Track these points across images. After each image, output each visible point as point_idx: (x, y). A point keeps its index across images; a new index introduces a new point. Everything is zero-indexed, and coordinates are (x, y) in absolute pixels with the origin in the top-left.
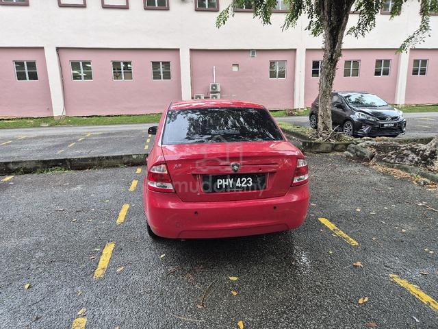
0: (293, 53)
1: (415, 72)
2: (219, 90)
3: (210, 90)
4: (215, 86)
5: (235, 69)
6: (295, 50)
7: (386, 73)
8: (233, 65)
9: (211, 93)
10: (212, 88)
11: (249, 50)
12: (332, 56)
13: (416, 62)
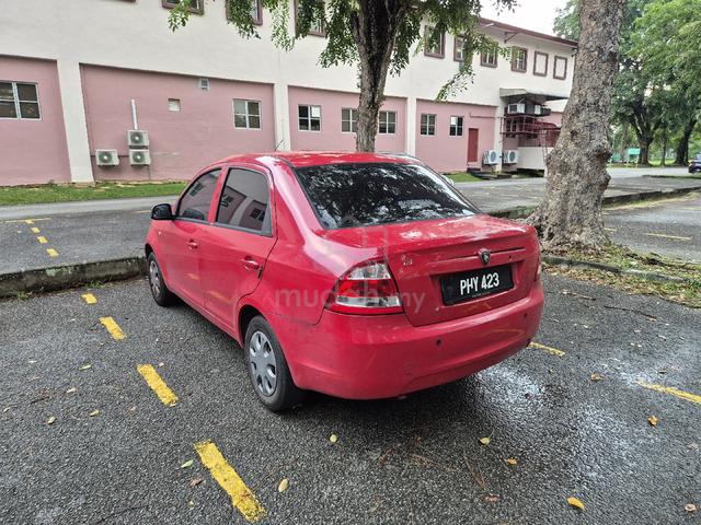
0: (267, 89)
1: (423, 131)
2: (146, 142)
3: (130, 143)
4: (138, 134)
5: (174, 108)
6: (273, 85)
7: (392, 130)
8: (170, 100)
9: (131, 147)
10: (133, 140)
11: (196, 78)
12: (373, 99)
13: (424, 117)
